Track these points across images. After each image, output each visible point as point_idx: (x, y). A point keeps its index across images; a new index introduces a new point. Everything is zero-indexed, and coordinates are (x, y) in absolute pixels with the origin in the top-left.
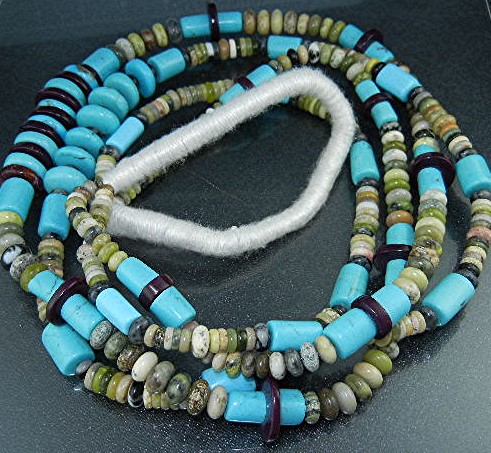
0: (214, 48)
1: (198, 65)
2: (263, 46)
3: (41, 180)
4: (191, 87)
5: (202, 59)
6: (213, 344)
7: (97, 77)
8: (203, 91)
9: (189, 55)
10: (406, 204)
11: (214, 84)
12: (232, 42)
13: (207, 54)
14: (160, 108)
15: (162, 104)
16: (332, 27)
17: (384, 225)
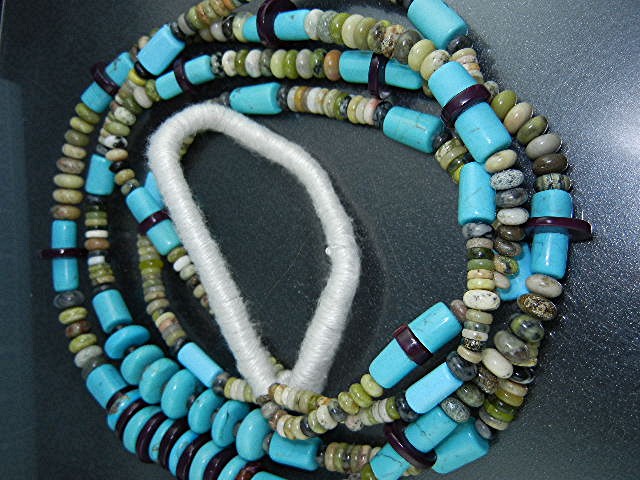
0: (94, 255)
1: (113, 275)
2: (96, 199)
3: (249, 463)
4: (144, 285)
5: (107, 270)
6: (486, 286)
7: (124, 391)
8: (150, 273)
9: (102, 284)
10: (315, 55)
11: (142, 259)
12: (89, 234)
13: (103, 265)
14: (168, 324)
15: (164, 321)
16: (82, 119)
17: (338, 83)
